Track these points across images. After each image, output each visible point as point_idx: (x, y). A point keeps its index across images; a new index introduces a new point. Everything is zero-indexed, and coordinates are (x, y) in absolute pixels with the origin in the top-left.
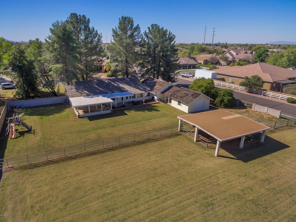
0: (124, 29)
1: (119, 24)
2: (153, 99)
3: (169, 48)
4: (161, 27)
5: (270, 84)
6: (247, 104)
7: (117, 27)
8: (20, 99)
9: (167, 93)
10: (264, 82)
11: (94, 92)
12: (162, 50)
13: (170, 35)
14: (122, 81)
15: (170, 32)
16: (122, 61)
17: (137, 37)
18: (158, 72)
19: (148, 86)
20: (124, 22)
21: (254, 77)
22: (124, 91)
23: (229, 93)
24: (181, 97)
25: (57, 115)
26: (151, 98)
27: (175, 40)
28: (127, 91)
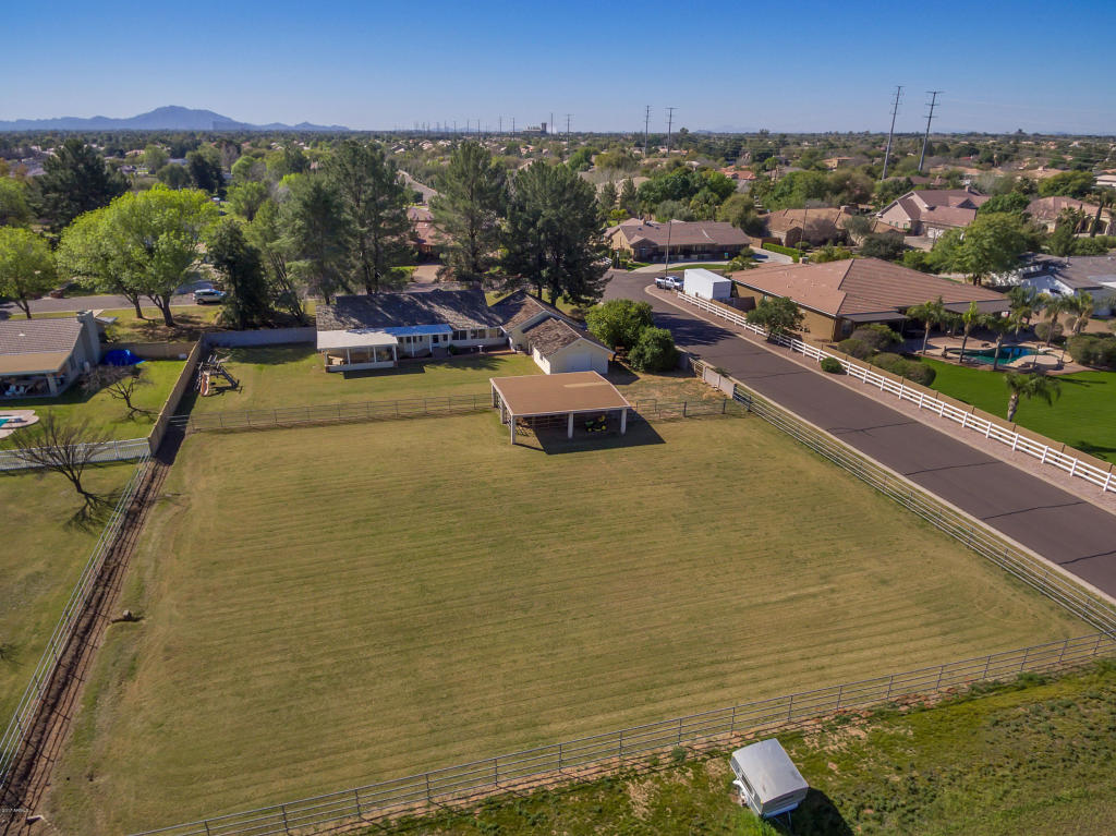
2: (505, 344)
5: (832, 322)
6: (697, 366)
8: (229, 328)
9: (532, 332)
19: (503, 311)
22: (439, 322)
25: (293, 365)
26: (502, 342)
28: (445, 323)
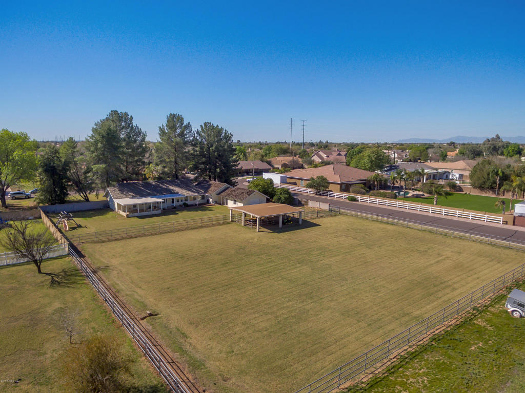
0: (172, 127)
1: (166, 122)
2: (208, 202)
3: (226, 147)
4: (215, 125)
5: (339, 185)
6: (304, 202)
7: (165, 125)
9: (223, 194)
10: (330, 183)
11: (140, 194)
12: (217, 149)
13: (226, 133)
14: (172, 183)
15: (226, 130)
16: (170, 162)
17: (188, 136)
18: (214, 173)
19: (202, 188)
20: (173, 120)
21: (319, 178)
22: (175, 193)
23: (285, 191)
24: (236, 196)
26: (206, 201)
27: (232, 139)
28: (177, 193)
